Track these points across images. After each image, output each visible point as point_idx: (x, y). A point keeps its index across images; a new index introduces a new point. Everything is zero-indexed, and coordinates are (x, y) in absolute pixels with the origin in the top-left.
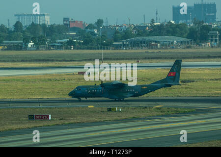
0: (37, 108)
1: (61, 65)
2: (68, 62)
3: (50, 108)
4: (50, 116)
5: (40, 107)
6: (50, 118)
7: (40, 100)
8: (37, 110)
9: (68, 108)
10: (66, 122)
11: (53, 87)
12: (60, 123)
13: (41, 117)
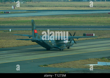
0: (88, 30)
1: (100, 9)
2: (103, 8)
3: (94, 30)
4: (94, 34)
5: (89, 30)
6: (94, 35)
7: (89, 26)
8: (88, 31)
9: (103, 30)
10: (102, 37)
11: (96, 20)
12: (99, 38)
13: (89, 35)
